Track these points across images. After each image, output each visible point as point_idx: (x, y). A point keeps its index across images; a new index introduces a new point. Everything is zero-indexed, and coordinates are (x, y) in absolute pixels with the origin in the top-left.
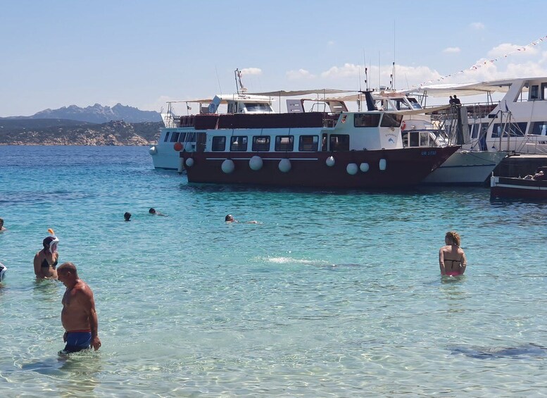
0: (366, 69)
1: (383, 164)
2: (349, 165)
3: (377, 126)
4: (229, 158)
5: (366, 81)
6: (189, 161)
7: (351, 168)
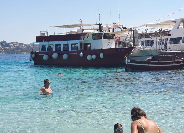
0: (99, 15)
1: (102, 55)
2: (88, 56)
3: (101, 39)
4: (46, 54)
5: (99, 20)
6: (33, 55)
7: (89, 57)
